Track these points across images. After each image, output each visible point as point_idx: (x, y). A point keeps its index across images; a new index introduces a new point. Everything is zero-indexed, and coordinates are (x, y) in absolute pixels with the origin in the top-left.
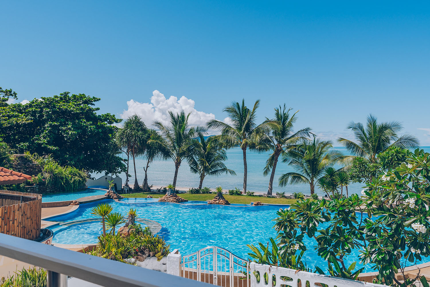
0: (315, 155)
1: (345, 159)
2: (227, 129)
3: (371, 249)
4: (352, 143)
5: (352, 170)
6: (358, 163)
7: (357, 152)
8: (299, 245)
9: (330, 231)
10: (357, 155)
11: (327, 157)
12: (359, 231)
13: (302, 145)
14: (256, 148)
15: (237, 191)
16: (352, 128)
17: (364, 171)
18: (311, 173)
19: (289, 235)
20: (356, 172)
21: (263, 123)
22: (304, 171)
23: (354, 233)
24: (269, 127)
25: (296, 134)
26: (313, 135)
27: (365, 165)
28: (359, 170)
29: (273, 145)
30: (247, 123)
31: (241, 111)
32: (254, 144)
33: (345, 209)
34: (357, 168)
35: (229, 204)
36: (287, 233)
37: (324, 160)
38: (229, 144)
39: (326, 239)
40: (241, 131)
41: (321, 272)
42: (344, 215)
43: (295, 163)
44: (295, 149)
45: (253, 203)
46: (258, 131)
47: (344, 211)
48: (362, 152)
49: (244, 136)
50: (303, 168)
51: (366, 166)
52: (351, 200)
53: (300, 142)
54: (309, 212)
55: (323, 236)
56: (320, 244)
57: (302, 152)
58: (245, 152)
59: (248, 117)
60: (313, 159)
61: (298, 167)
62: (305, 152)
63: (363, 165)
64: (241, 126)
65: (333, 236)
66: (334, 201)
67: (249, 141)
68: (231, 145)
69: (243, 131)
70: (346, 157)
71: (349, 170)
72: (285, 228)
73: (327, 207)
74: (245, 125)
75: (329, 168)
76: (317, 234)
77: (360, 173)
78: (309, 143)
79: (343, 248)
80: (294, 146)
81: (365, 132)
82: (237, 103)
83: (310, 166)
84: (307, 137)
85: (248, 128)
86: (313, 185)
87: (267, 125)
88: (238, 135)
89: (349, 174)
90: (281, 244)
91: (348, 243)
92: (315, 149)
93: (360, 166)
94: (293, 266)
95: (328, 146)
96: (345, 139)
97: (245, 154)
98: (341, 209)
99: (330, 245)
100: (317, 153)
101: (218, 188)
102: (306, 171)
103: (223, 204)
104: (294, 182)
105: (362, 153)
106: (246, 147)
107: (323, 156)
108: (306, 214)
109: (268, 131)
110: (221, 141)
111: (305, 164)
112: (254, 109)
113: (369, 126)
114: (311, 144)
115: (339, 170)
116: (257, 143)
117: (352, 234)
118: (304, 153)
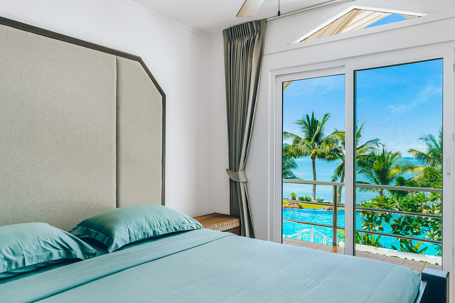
0: (384, 165)
1: (416, 170)
2: (297, 140)
3: (434, 232)
4: (422, 154)
5: (423, 180)
6: (429, 173)
7: (428, 162)
8: (379, 227)
9: (402, 220)
10: (428, 166)
11: (397, 167)
12: (426, 220)
13: (371, 156)
14: (326, 158)
15: (307, 198)
16: (423, 139)
17: (435, 180)
18: (380, 182)
19: (370, 220)
20: (427, 182)
21: (332, 134)
22: (373, 181)
23: (421, 222)
24: (338, 138)
25: (365, 145)
26: (383, 145)
28: (430, 180)
29: (342, 154)
30: (317, 134)
31: (311, 122)
32: (324, 154)
33: (414, 204)
34: (427, 178)
35: (302, 208)
36: (370, 218)
37: (394, 170)
38: (299, 154)
39: (399, 226)
40: (311, 141)
41: (394, 248)
42: (413, 208)
44: (364, 159)
45: (325, 208)
46: (327, 142)
47: (413, 205)
48: (433, 163)
49: (314, 146)
50: (372, 177)
51: (437, 176)
52: (419, 197)
53: (368, 153)
54: (386, 204)
55: (397, 223)
56: (394, 229)
57: (371, 161)
58: (315, 161)
59: (318, 128)
60: (382, 169)
61: (367, 176)
62: (375, 162)
63: (433, 175)
64: (310, 137)
65: (404, 223)
66: (406, 198)
67: (319, 151)
68: (301, 154)
69: (313, 141)
70: (417, 167)
71: (419, 179)
72: (368, 215)
73: (400, 202)
74: (314, 136)
75: (400, 177)
76: (392, 222)
77: (431, 182)
78: (378, 153)
79: (412, 232)
80: (363, 156)
81: (437, 142)
82: (307, 115)
83: (380, 176)
84: (376, 147)
85: (317, 139)
86: (383, 194)
87: (336, 136)
88: (308, 146)
89: (420, 184)
90: (365, 226)
91: (416, 228)
92: (384, 160)
93: (431, 176)
94: (373, 245)
95: (397, 156)
96: (415, 151)
97: (314, 163)
98: (411, 203)
99: (401, 230)
100: (387, 164)
101: (292, 193)
102: (376, 180)
103: (297, 207)
104: (363, 191)
106: (315, 157)
107: (392, 166)
108: (383, 205)
109: (337, 141)
110: (291, 150)
111: (374, 174)
112: (324, 121)
113: (440, 136)
114: (380, 154)
115: (409, 180)
116: (327, 153)
117: (419, 222)
118: (373, 163)
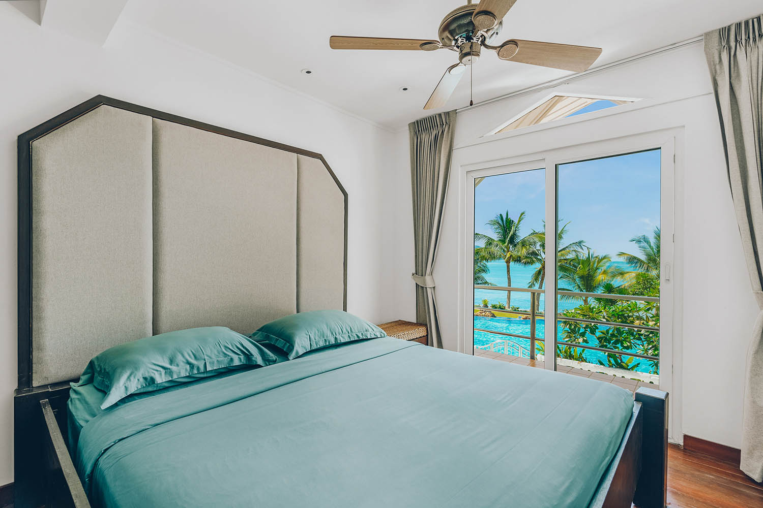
0: (589, 270)
1: (626, 276)
2: (490, 242)
3: (648, 346)
4: (635, 258)
5: (635, 287)
6: (642, 279)
7: (641, 267)
8: (583, 339)
9: (611, 332)
10: (641, 271)
11: (605, 272)
12: (638, 332)
13: (574, 259)
14: (522, 261)
15: (500, 306)
16: (635, 241)
17: (649, 288)
18: (584, 289)
19: (573, 331)
20: (639, 289)
21: (529, 235)
22: (577, 287)
23: (632, 334)
24: (536, 240)
25: (567, 247)
26: (588, 248)
27: (650, 282)
28: (643, 287)
29: (541, 259)
30: (512, 235)
31: (505, 222)
32: (520, 257)
33: (624, 314)
34: (640, 284)
35: (495, 317)
36: (572, 329)
37: (600, 276)
38: (493, 257)
39: (606, 338)
40: (505, 243)
41: (601, 364)
42: (623, 318)
43: (565, 278)
44: (566, 263)
45: (521, 317)
46: (524, 244)
49: (508, 249)
50: (576, 283)
51: (652, 282)
52: (630, 307)
53: (571, 256)
54: (591, 314)
55: (604, 336)
56: (600, 342)
57: (574, 266)
58: (509, 265)
59: (513, 228)
60: (587, 274)
61: (569, 282)
62: (578, 266)
63: (647, 282)
64: (505, 238)
65: (613, 335)
66: (614, 307)
67: (515, 254)
69: (507, 243)
70: (627, 273)
71: (631, 286)
72: (570, 325)
73: (608, 312)
74: (509, 237)
75: (607, 284)
76: (598, 334)
77: (644, 290)
78: (583, 257)
79: (622, 345)
80: (565, 259)
81: (652, 244)
82: (501, 215)
83: (584, 282)
84: (580, 250)
85: (512, 241)
86: (587, 302)
87: (534, 237)
88: (501, 248)
89: (631, 291)
90: (567, 338)
91: (626, 341)
92: (590, 264)
94: (576, 359)
95: (605, 260)
96: (626, 254)
97: (508, 267)
98: (620, 313)
99: (609, 343)
100: (592, 268)
101: (485, 300)
102: (579, 287)
103: (490, 316)
104: (565, 298)
105: (647, 269)
106: (510, 260)
107: (599, 271)
108: (588, 315)
109: (535, 243)
110: (483, 253)
111: (578, 280)
112: (519, 221)
113: (656, 238)
114: (585, 258)
115: (619, 287)
116: (523, 256)
118: (576, 267)
